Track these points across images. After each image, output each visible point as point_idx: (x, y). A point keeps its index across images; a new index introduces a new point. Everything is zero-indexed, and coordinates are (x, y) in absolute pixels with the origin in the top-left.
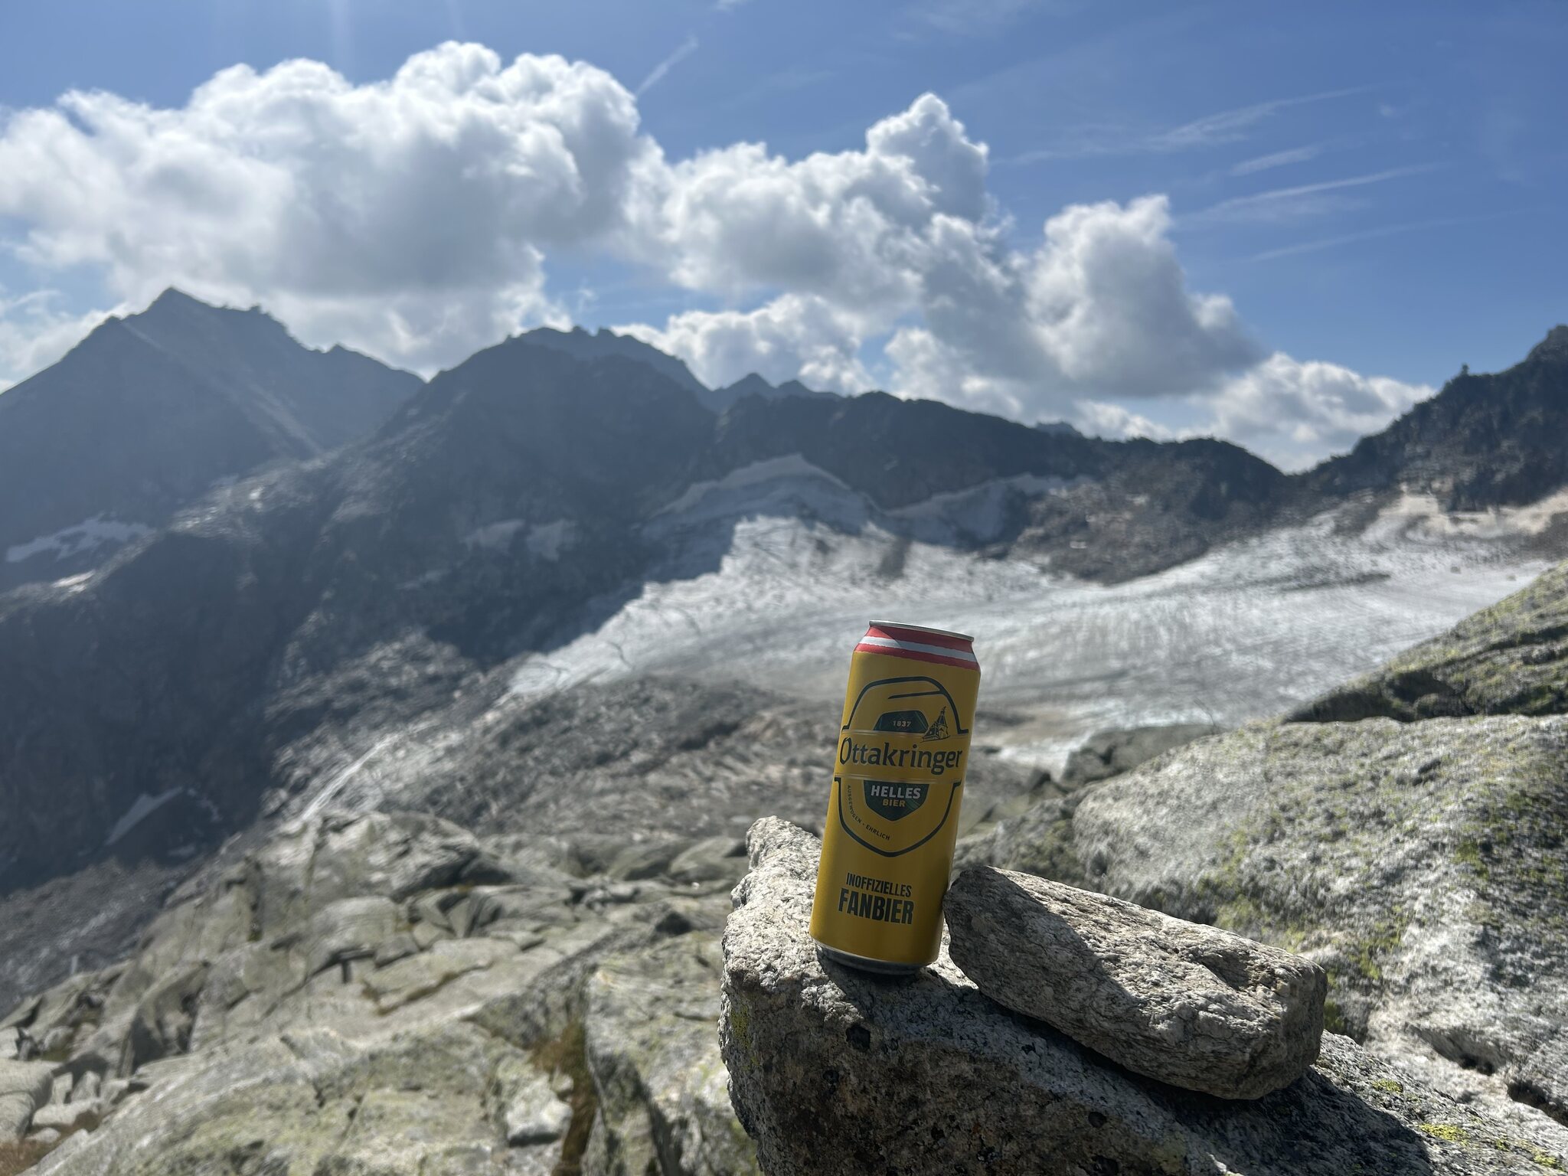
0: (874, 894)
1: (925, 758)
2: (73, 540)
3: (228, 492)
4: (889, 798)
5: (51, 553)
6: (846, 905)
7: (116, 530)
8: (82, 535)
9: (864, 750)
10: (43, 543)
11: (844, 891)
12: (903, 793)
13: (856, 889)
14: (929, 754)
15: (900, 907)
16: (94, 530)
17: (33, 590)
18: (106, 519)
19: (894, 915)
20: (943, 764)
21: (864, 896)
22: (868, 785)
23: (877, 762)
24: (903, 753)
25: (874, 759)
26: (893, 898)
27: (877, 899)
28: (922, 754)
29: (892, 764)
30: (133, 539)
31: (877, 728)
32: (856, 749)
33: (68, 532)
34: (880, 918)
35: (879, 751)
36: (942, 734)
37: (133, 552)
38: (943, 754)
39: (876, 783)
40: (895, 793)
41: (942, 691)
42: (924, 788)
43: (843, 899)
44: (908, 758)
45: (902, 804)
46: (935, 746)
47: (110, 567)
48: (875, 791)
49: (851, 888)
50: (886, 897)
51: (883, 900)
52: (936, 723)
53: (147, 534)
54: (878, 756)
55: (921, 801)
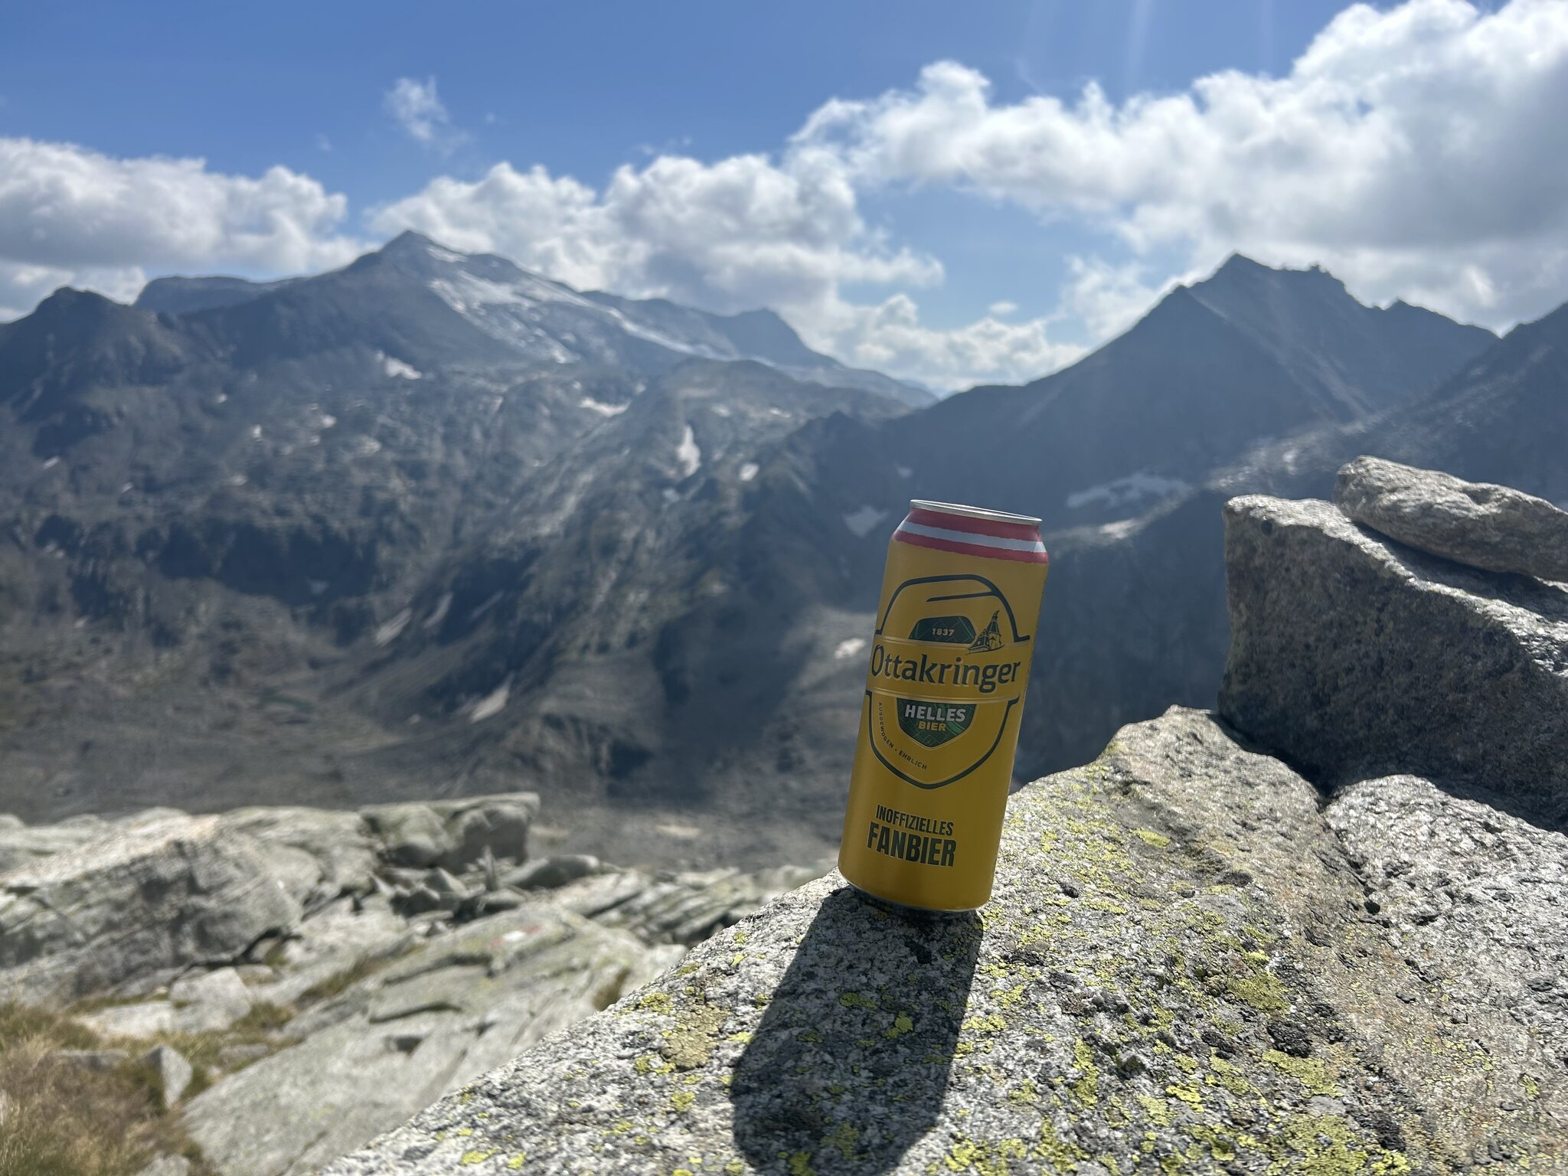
0: (909, 832)
1: (971, 672)
2: (1120, 491)
3: (1263, 454)
4: (926, 721)
5: (1101, 502)
6: (876, 841)
7: (1159, 485)
8: (1128, 487)
9: (897, 661)
10: (1098, 492)
11: (874, 826)
12: (944, 715)
13: (885, 824)
14: (977, 669)
15: (940, 847)
16: (1140, 483)
17: (1084, 533)
18: (1152, 474)
19: (932, 856)
20: (995, 679)
21: (896, 833)
22: (902, 704)
23: (913, 677)
24: (943, 667)
25: (909, 673)
26: (930, 836)
27: (912, 837)
28: (967, 669)
29: (931, 680)
30: (1171, 494)
31: (912, 637)
32: (888, 660)
33: (1120, 483)
34: (915, 859)
35: (915, 664)
36: (993, 644)
37: (1170, 506)
38: (995, 667)
39: (911, 703)
40: (934, 714)
41: (995, 592)
42: (970, 710)
43: (872, 835)
44: (949, 673)
45: (942, 727)
46: (983, 659)
47: (1149, 517)
48: (910, 711)
49: (883, 823)
50: (922, 835)
51: (919, 839)
52: (987, 632)
53: (1183, 489)
54: (914, 670)
55: (966, 725)
